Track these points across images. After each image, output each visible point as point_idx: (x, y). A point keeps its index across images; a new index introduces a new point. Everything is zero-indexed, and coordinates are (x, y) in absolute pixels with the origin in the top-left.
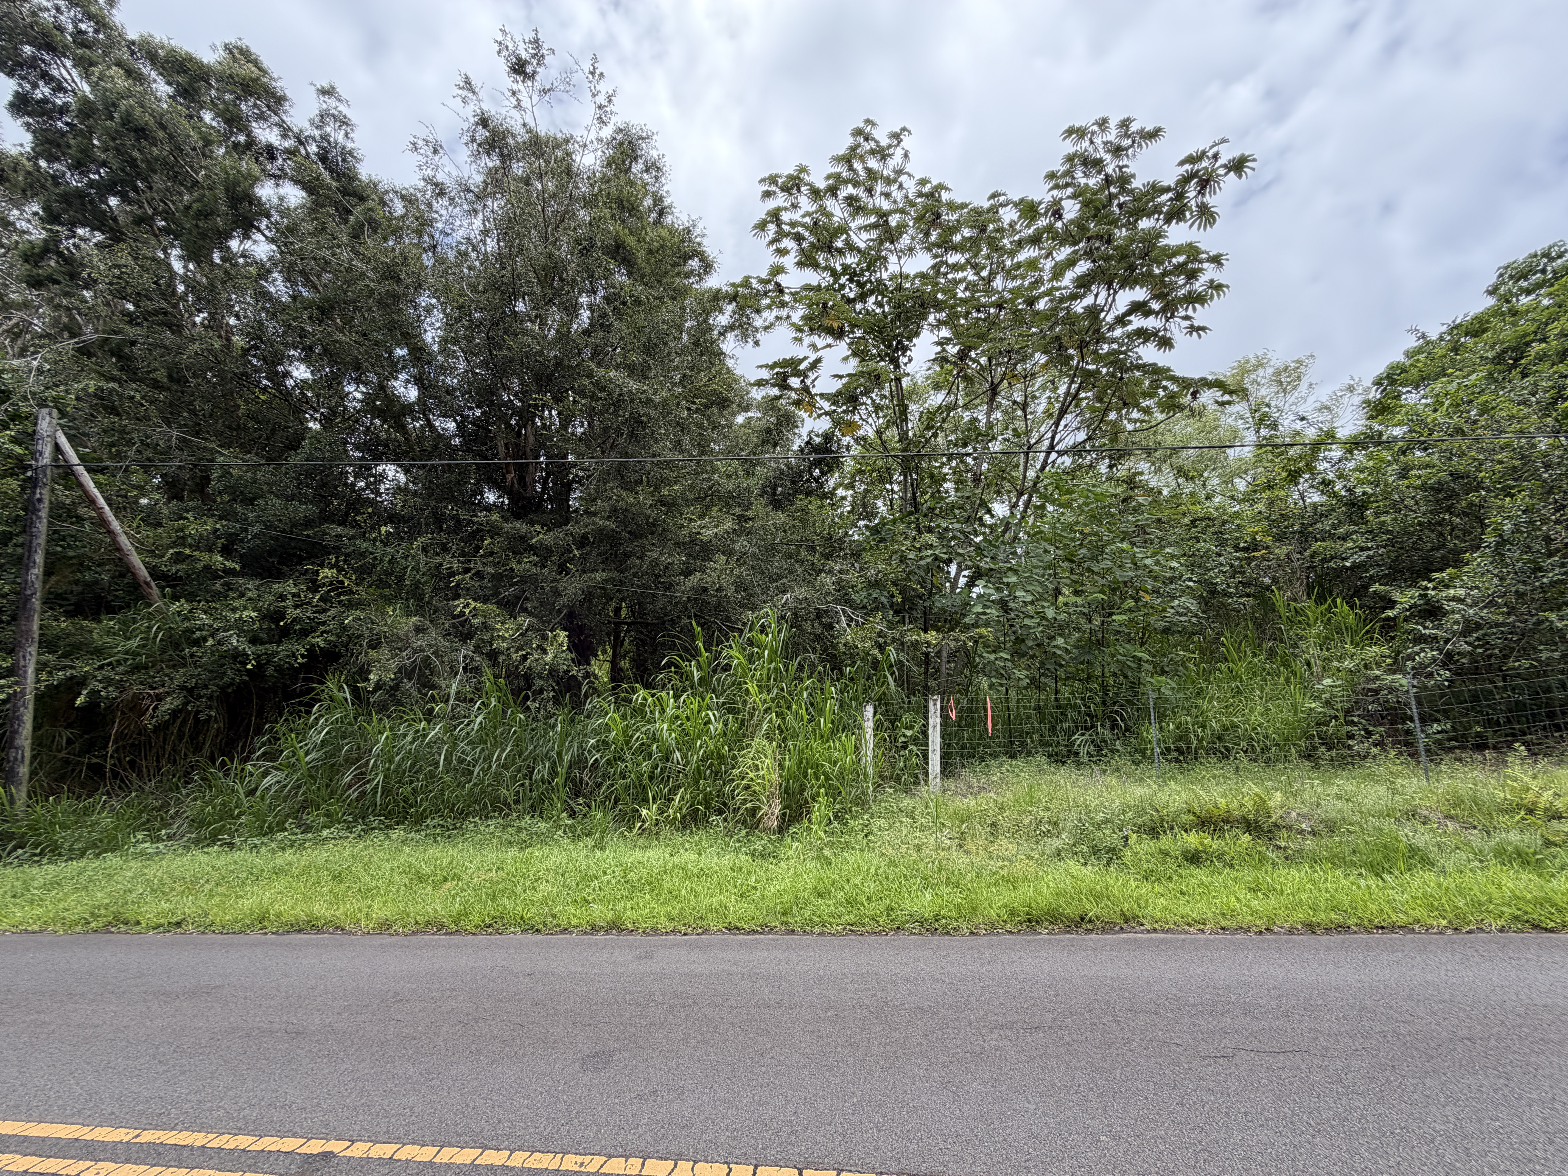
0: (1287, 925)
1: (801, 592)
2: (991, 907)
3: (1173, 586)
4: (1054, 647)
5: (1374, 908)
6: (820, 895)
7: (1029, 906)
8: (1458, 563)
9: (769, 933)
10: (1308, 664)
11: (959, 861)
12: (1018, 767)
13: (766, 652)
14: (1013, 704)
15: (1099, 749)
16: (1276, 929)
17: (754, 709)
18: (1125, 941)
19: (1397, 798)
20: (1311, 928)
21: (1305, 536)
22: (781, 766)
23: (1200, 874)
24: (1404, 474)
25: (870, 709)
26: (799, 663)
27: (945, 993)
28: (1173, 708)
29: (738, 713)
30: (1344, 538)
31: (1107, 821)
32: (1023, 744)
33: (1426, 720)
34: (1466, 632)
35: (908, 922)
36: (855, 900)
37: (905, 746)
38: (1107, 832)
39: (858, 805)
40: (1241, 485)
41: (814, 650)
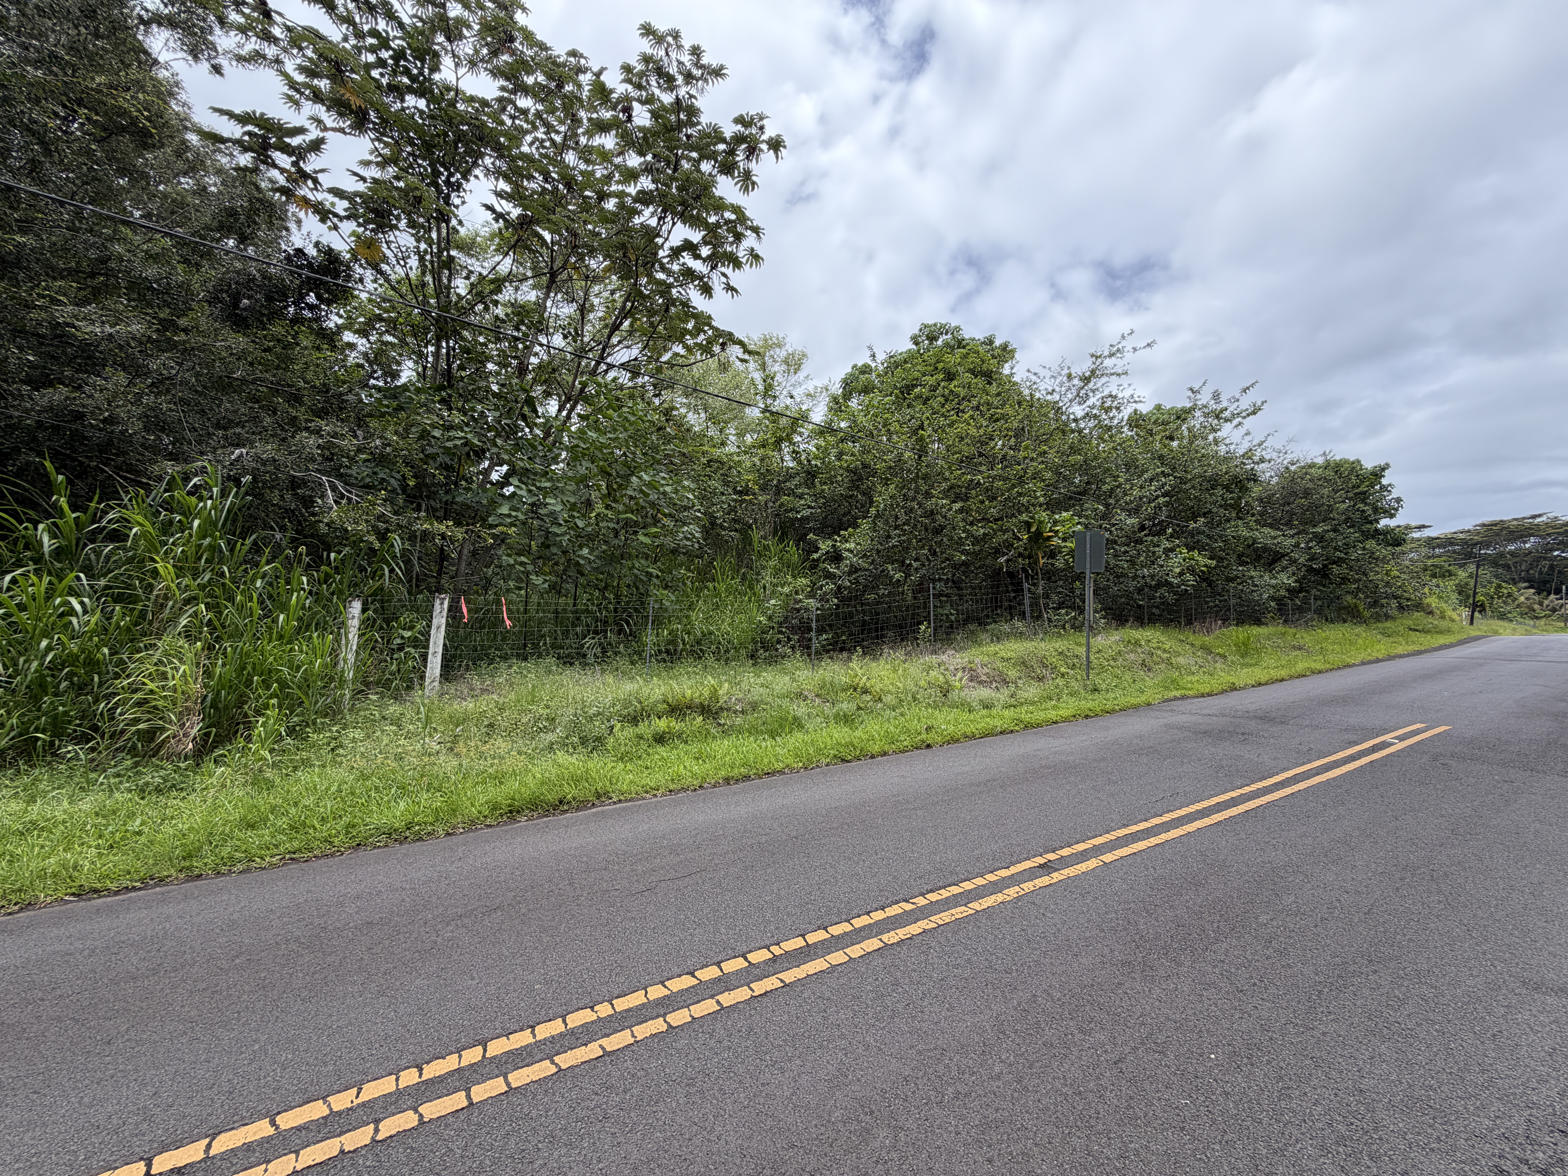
0: (713, 781)
1: (268, 450)
2: (473, 805)
3: (686, 514)
4: (579, 556)
5: (766, 760)
6: (252, 826)
7: (513, 799)
8: (856, 526)
9: (156, 885)
10: (765, 588)
11: (447, 764)
12: (526, 668)
13: (196, 523)
14: (532, 608)
15: (604, 652)
16: (705, 785)
17: (166, 598)
18: (594, 814)
19: (794, 684)
20: (727, 781)
21: (779, 491)
22: (208, 674)
23: (662, 750)
24: (840, 456)
25: (356, 607)
26: (255, 543)
27: (403, 900)
28: (670, 617)
29: (135, 602)
30: (801, 497)
31: (599, 714)
32: (536, 646)
33: (821, 631)
34: (850, 573)
35: (372, 835)
36: (304, 824)
37: (401, 648)
38: (597, 724)
39: (326, 716)
40: (748, 439)
41: (283, 529)
